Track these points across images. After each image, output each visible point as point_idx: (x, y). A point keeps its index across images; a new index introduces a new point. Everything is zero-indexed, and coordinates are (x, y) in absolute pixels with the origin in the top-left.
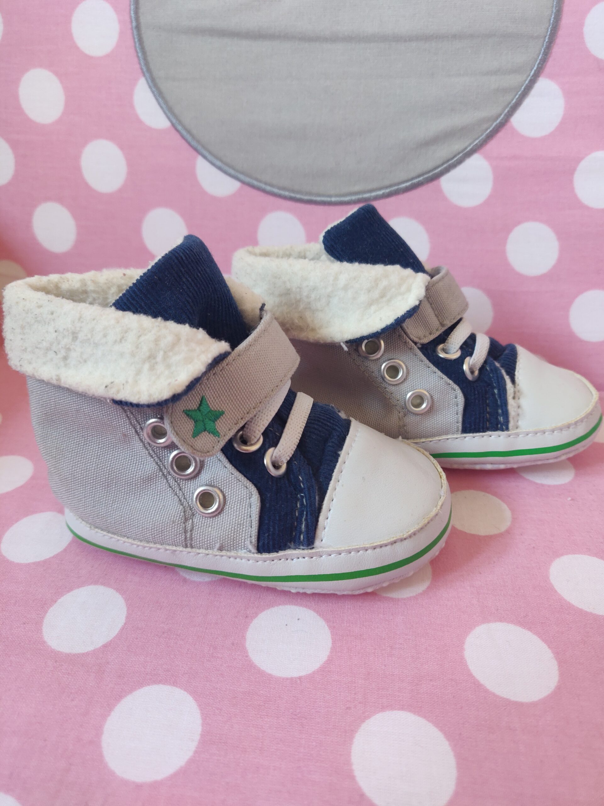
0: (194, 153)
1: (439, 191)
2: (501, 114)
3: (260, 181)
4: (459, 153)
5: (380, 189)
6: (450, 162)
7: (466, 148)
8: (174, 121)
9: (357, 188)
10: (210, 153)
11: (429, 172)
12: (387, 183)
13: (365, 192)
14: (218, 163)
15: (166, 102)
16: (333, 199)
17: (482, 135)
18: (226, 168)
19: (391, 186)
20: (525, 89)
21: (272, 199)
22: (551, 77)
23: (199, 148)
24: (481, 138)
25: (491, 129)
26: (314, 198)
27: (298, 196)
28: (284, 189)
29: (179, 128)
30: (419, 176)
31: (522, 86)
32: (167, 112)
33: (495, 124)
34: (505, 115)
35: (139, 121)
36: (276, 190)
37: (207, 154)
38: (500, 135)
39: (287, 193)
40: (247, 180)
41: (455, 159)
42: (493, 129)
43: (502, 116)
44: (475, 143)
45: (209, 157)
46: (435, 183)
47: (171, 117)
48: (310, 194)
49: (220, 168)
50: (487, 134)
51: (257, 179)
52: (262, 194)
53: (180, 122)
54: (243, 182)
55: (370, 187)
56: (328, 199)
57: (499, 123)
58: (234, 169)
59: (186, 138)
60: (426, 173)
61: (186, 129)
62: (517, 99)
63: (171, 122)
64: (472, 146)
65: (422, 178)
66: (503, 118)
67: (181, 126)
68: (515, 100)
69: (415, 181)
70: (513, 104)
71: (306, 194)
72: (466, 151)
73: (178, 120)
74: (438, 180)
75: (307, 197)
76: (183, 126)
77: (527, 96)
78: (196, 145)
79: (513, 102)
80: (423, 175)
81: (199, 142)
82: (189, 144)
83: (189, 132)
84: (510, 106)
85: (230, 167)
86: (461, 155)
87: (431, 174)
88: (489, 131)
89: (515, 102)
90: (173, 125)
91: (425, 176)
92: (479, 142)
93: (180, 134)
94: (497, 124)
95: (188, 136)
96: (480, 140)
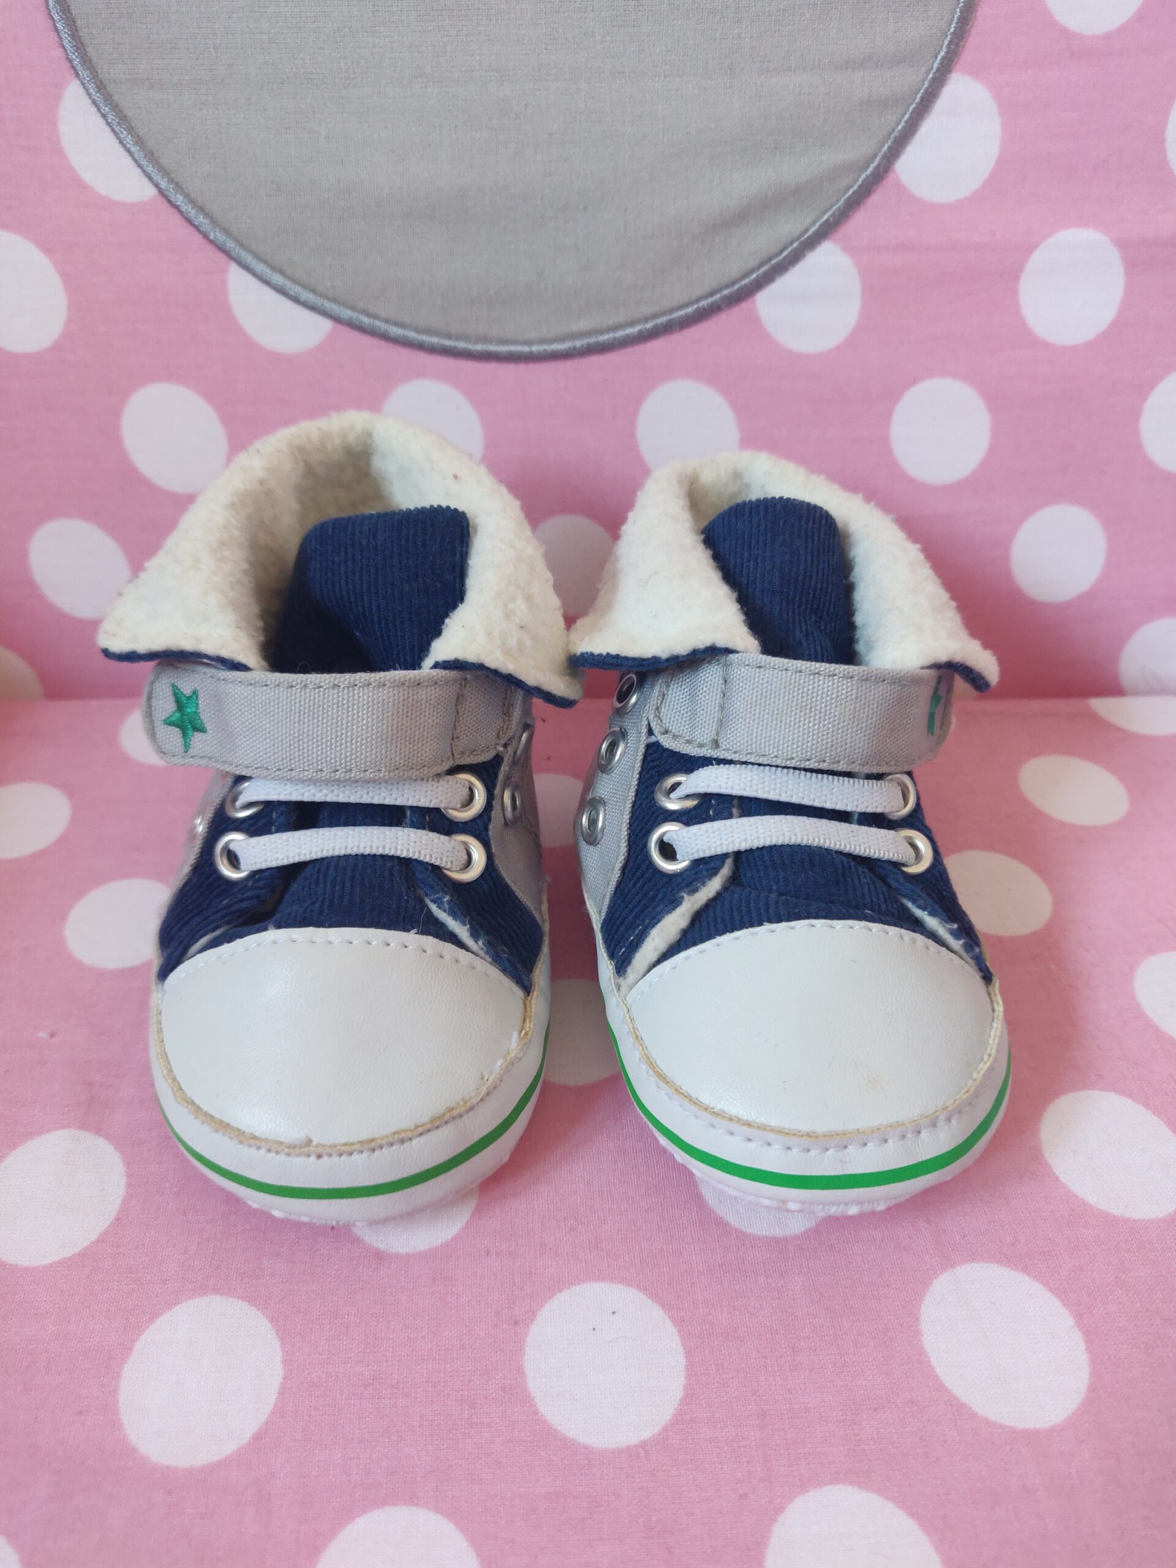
0: (222, 257)
1: (755, 322)
2: (875, 156)
3: (375, 317)
4: (792, 242)
5: (632, 324)
6: (774, 262)
7: (806, 231)
8: (164, 184)
9: (583, 325)
10: (256, 256)
11: (733, 283)
12: (646, 310)
13: (601, 332)
14: (278, 279)
15: (139, 141)
16: (535, 348)
17: (838, 201)
18: (297, 290)
19: (654, 316)
20: (922, 98)
21: (404, 353)
22: (975, 72)
23: (230, 244)
24: (835, 208)
25: (855, 187)
26: (492, 348)
27: (461, 345)
28: (428, 331)
29: (179, 200)
30: (712, 293)
31: (916, 94)
32: (144, 162)
33: (863, 176)
34: (884, 157)
35: (81, 185)
36: (411, 335)
37: (249, 259)
38: (874, 199)
39: (434, 340)
40: (347, 314)
41: (785, 254)
42: (860, 187)
43: (877, 160)
44: (825, 218)
45: (260, 268)
46: (745, 305)
47: (157, 178)
48: (486, 340)
49: (281, 291)
50: (848, 199)
51: (367, 314)
52: (382, 343)
53: (178, 187)
54: (337, 320)
55: (611, 321)
56: (525, 349)
57: (873, 173)
58: (313, 291)
59: (196, 223)
60: (727, 286)
61: (193, 202)
62: (907, 122)
63: (157, 185)
64: (818, 224)
65: (718, 296)
66: (879, 165)
67: (181, 195)
68: (903, 124)
69: (704, 303)
70: (900, 131)
71: (478, 340)
72: (806, 236)
73: (171, 180)
74: (750, 300)
75: (479, 347)
76: (187, 196)
77: (926, 114)
78: (221, 237)
79: (900, 127)
80: (720, 290)
81: (226, 231)
82: (205, 236)
83: (201, 209)
84: (893, 136)
85: (305, 287)
86: (795, 245)
87: (736, 287)
88: (851, 191)
89: (904, 128)
90: (161, 192)
91: (725, 292)
92: (833, 215)
93: (181, 212)
94: (868, 177)
95: (200, 219)
96: (835, 212)
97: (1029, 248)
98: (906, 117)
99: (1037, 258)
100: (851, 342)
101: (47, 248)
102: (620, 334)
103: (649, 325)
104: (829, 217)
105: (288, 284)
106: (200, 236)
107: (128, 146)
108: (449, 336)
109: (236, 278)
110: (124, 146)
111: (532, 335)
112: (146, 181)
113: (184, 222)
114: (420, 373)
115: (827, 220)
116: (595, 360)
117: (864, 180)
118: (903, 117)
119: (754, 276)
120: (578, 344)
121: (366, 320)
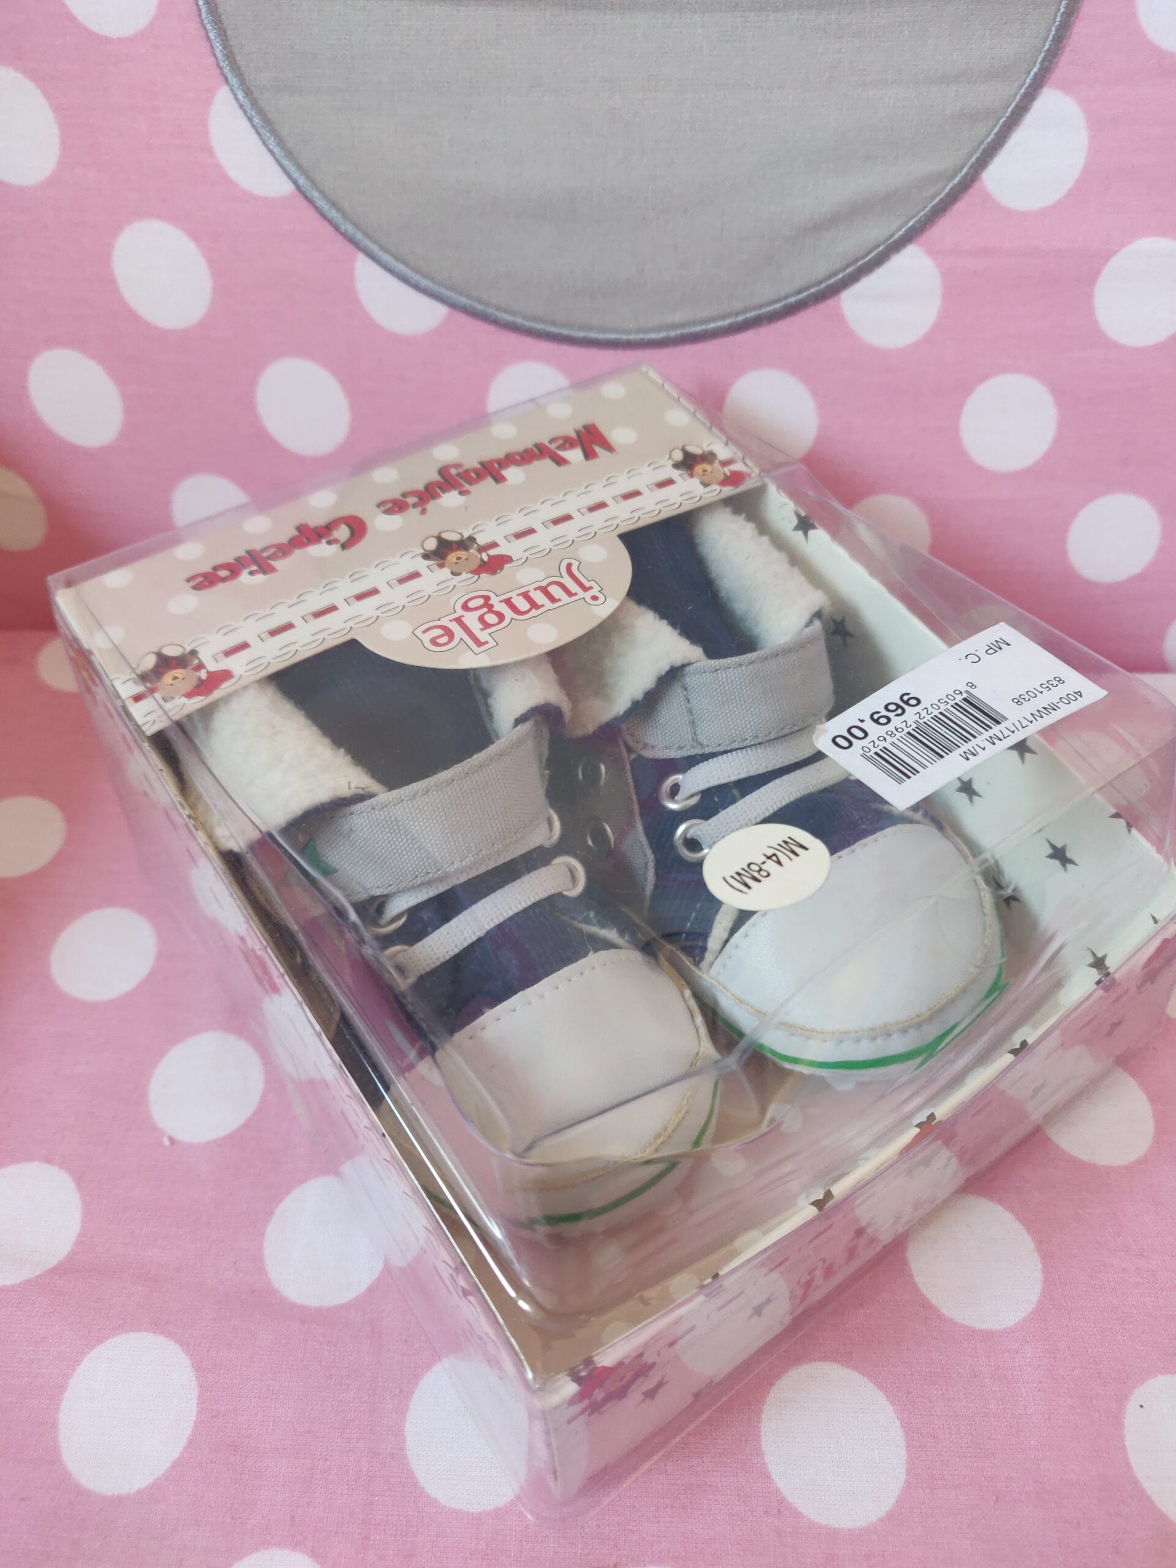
0: (350, 248)
1: (839, 318)
2: (963, 166)
3: (488, 304)
4: (878, 246)
5: (724, 317)
6: (860, 263)
7: (892, 235)
8: (302, 181)
9: (678, 317)
10: (383, 248)
11: (820, 282)
12: (738, 305)
13: (694, 323)
14: (401, 268)
15: (281, 142)
16: (632, 337)
17: (925, 207)
18: (417, 278)
19: (744, 311)
20: (1013, 113)
21: (511, 338)
22: (1066, 88)
23: (359, 236)
24: (922, 214)
25: (942, 196)
26: (593, 335)
27: (565, 332)
28: (535, 319)
29: (315, 195)
30: (800, 292)
31: (1008, 108)
32: (284, 161)
33: (950, 185)
34: (972, 167)
35: (228, 182)
36: (519, 321)
37: (376, 250)
38: (959, 206)
39: (540, 326)
40: (463, 300)
41: (869, 257)
42: (947, 194)
43: (965, 170)
44: (911, 223)
45: (386, 258)
46: (831, 302)
47: (296, 175)
49: (404, 280)
50: (934, 207)
51: (480, 301)
52: (492, 329)
53: (314, 183)
54: (452, 306)
55: (705, 314)
56: (624, 337)
57: (959, 183)
58: (432, 280)
59: (329, 217)
60: (814, 285)
61: (325, 197)
62: (996, 134)
63: (295, 182)
64: (904, 230)
65: (805, 294)
66: (967, 174)
67: (316, 191)
68: (992, 136)
69: (792, 300)
70: (989, 143)
71: (581, 327)
72: (892, 240)
73: (308, 177)
74: (836, 298)
75: (581, 334)
76: (321, 192)
77: (1015, 127)
78: (351, 230)
79: (989, 139)
80: (808, 288)
81: (356, 225)
82: (337, 228)
83: (334, 205)
84: (982, 147)
85: (424, 276)
86: (881, 248)
87: (823, 286)
88: (938, 199)
89: (993, 140)
90: (299, 188)
91: (813, 290)
92: (919, 221)
93: (316, 208)
94: (955, 185)
95: (333, 214)
96: (921, 217)
97: (1106, 256)
98: (996, 130)
99: (1114, 265)
100: (929, 339)
101: (196, 237)
102: (712, 325)
103: (740, 318)
104: (915, 222)
105: (409, 273)
106: (332, 229)
107: (271, 147)
108: (554, 323)
109: (364, 267)
110: (267, 146)
111: (631, 325)
112: (285, 178)
113: (317, 216)
114: (525, 356)
115: (913, 226)
116: (689, 349)
117: (951, 189)
118: (993, 130)
119: (840, 276)
120: (673, 333)
121: (479, 307)
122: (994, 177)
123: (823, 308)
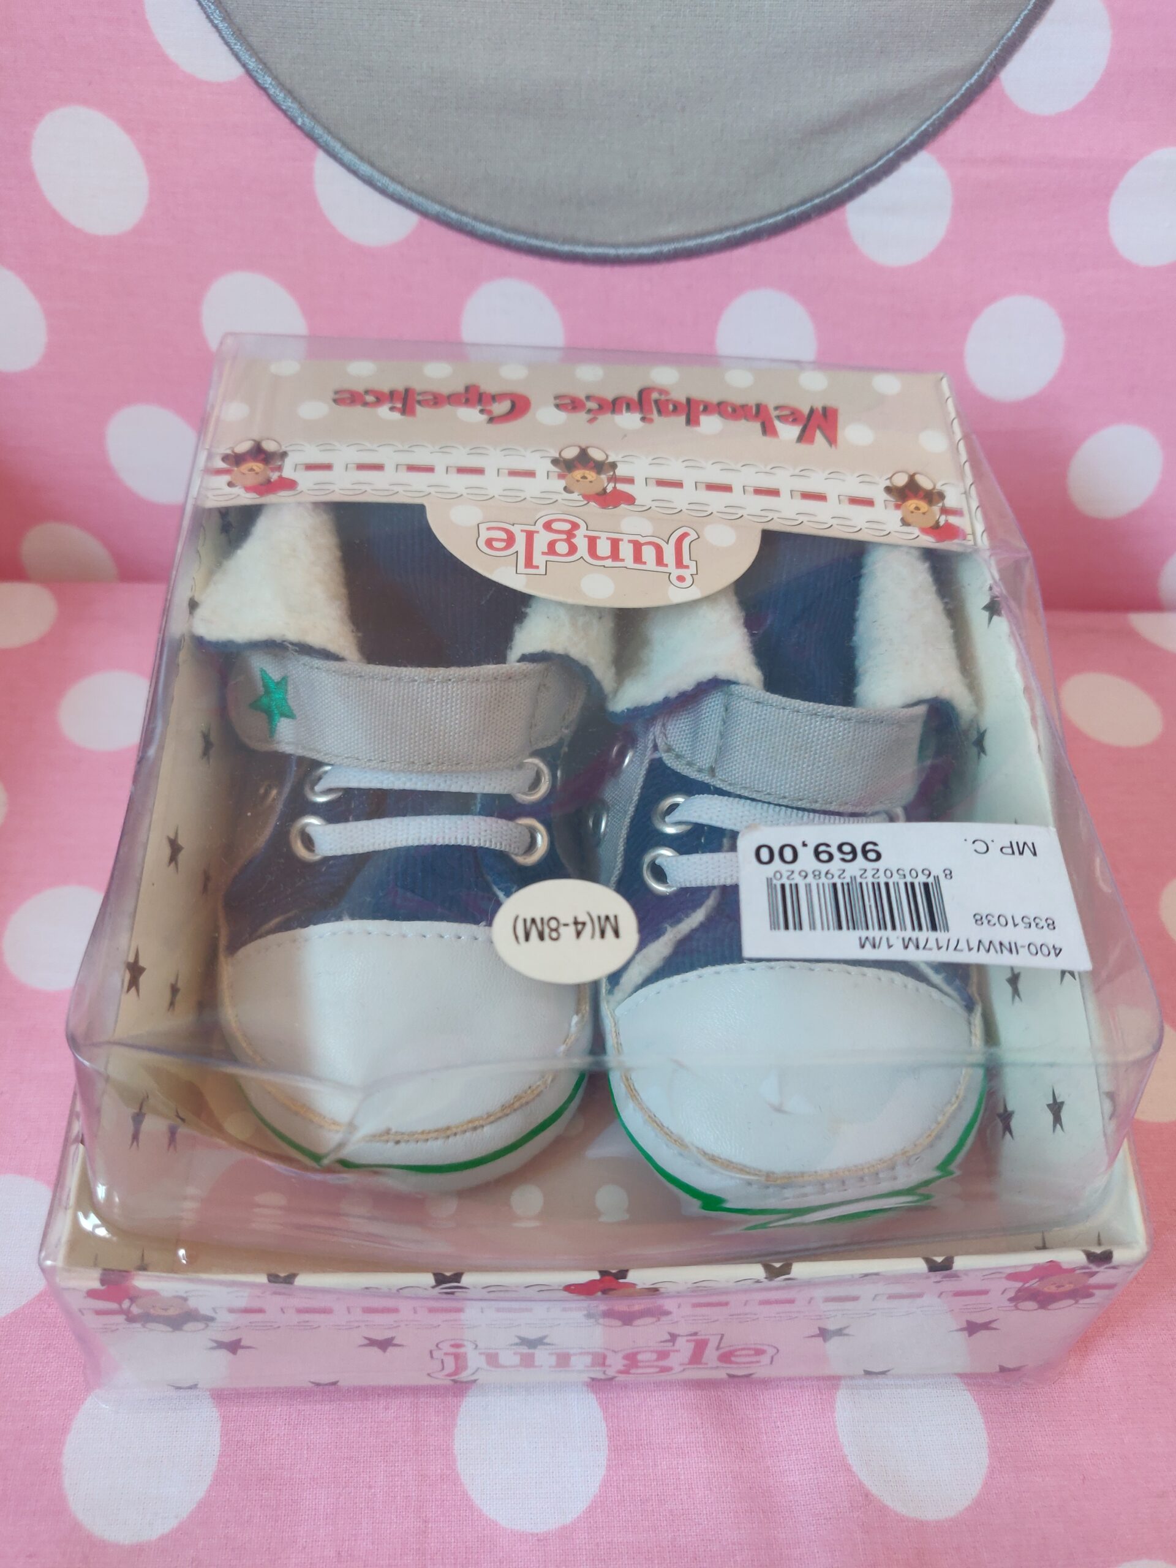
0: (308, 144)
1: (843, 233)
2: (982, 64)
3: (464, 213)
4: (888, 152)
5: (721, 230)
6: (867, 171)
7: (903, 140)
8: (252, 64)
9: (671, 230)
10: (345, 144)
11: (825, 193)
12: (736, 218)
13: (689, 237)
14: (365, 169)
15: (227, 17)
16: (621, 251)
17: (938, 110)
18: (383, 181)
19: (744, 223)
21: (491, 251)
23: (318, 131)
24: (934, 117)
25: (957, 97)
26: (579, 249)
27: (549, 245)
28: (516, 229)
29: (267, 81)
32: (232, 41)
33: (967, 85)
34: (990, 65)
35: (165, 61)
36: (498, 232)
37: (337, 147)
38: (975, 109)
39: (520, 239)
40: (435, 208)
41: (880, 163)
42: (963, 96)
43: (983, 68)
44: (923, 127)
45: (348, 157)
46: (834, 215)
47: (245, 57)
48: (574, 241)
49: (369, 182)
50: (950, 108)
51: (454, 209)
52: (468, 240)
53: (267, 68)
54: (424, 214)
55: (699, 227)
56: (612, 252)
57: (977, 82)
58: (401, 184)
59: (284, 107)
60: (818, 196)
61: (281, 85)
62: (1017, 29)
63: (244, 65)
64: (916, 133)
65: (809, 205)
66: (985, 72)
67: (269, 76)
68: (1013, 30)
69: (794, 212)
70: (1009, 38)
71: (565, 241)
72: (903, 145)
73: (260, 60)
74: (841, 210)
75: (566, 248)
76: (275, 78)
77: (1038, 22)
78: (308, 123)
79: (1010, 34)
80: (811, 199)
81: (313, 117)
82: (293, 121)
83: (290, 93)
84: (1001, 43)
85: (393, 179)
86: (891, 154)
87: (828, 196)
88: (953, 100)
89: (1013, 34)
90: (248, 72)
91: (817, 201)
92: (932, 124)
93: (269, 95)
94: (971, 85)
95: (288, 104)
96: (935, 120)
97: (1125, 166)
98: (1017, 23)
99: (1133, 177)
100: (936, 257)
101: (128, 127)
102: (708, 240)
103: (738, 232)
104: (928, 126)
105: (376, 175)
106: (287, 121)
107: (216, 22)
108: (536, 236)
109: (323, 166)
110: (211, 21)
111: (620, 238)
112: (233, 60)
113: (270, 106)
114: (504, 273)
115: (926, 130)
116: (682, 266)
117: (968, 89)
118: (1014, 23)
119: (846, 185)
120: (665, 248)
121: (454, 215)
122: (1011, 76)
123: (826, 221)
